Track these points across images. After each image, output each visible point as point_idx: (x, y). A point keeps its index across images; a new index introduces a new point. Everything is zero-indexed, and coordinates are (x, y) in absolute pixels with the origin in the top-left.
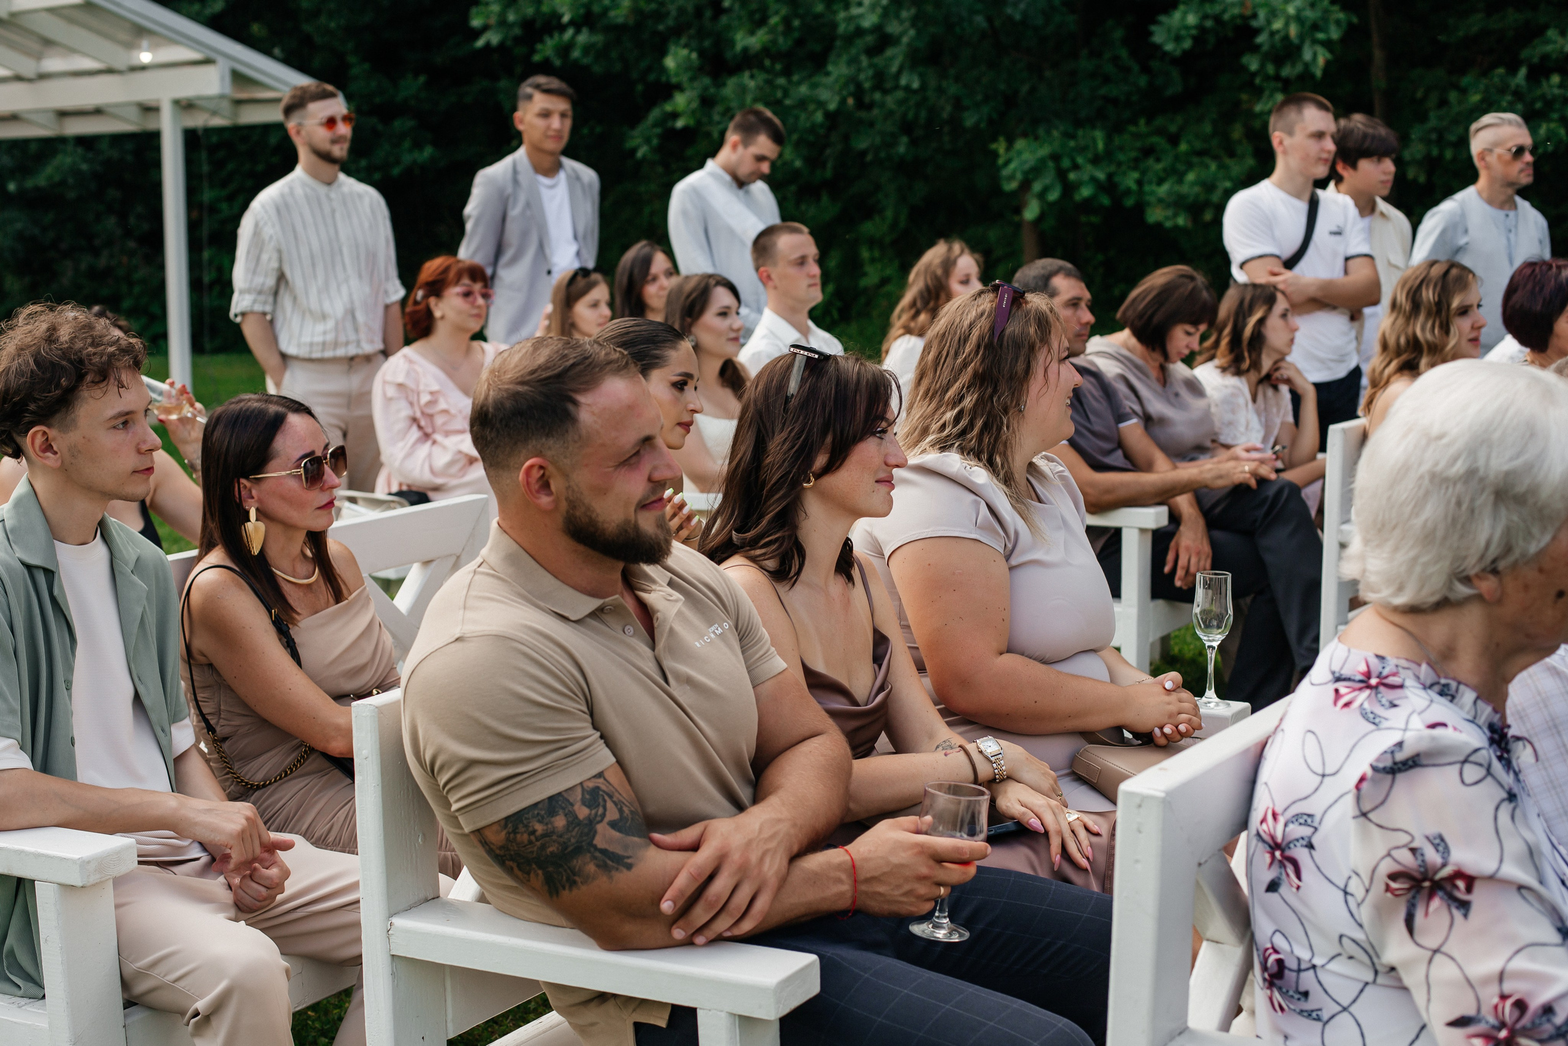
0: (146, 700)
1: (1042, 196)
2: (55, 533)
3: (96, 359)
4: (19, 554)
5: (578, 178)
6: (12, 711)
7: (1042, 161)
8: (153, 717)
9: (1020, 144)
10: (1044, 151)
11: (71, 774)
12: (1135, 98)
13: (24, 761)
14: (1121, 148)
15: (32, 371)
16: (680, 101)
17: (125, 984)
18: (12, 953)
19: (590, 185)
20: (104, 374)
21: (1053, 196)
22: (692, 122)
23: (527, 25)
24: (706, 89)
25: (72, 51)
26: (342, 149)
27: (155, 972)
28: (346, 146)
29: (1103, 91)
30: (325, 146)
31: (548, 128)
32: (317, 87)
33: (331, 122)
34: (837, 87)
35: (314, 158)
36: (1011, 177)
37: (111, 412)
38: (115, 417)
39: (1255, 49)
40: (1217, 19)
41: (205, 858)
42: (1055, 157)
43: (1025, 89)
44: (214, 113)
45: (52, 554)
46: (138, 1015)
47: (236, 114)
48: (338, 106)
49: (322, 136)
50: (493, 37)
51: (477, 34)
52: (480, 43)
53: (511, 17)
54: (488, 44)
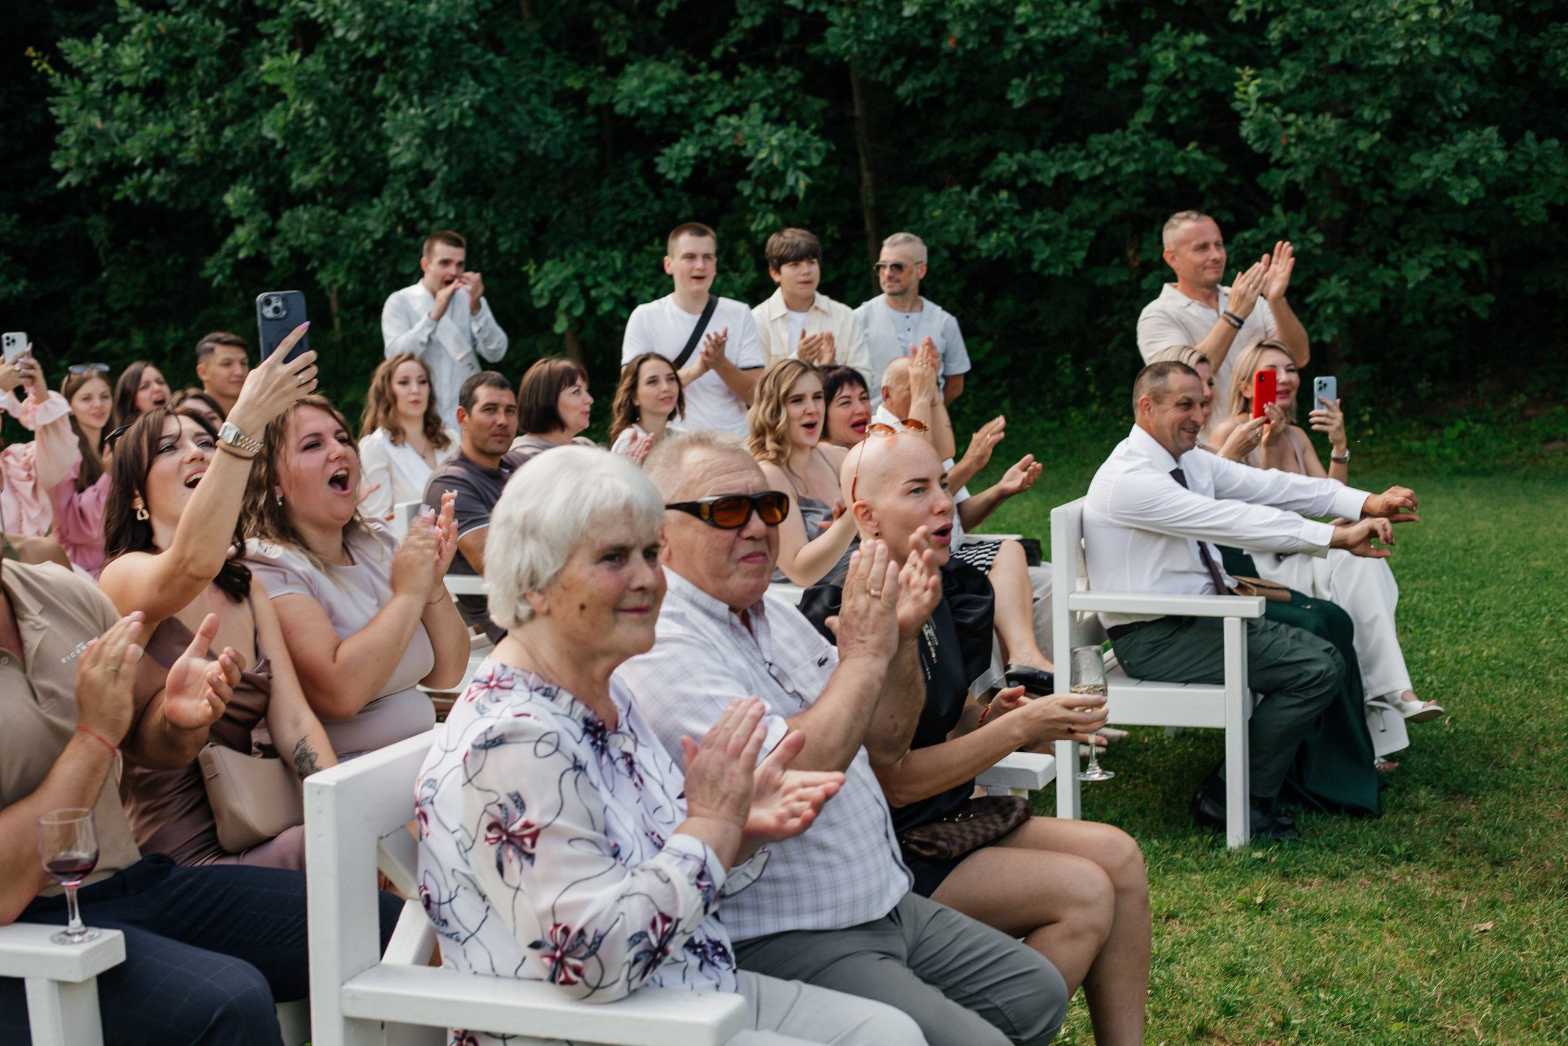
1: (568, 311)
7: (567, 280)
9: (548, 266)
10: (569, 271)
12: (651, 222)
14: (639, 266)
16: (241, 233)
21: (578, 312)
22: (253, 253)
24: (264, 222)
29: (623, 216)
34: (381, 219)
36: (540, 296)
39: (747, 176)
40: (714, 149)
42: (579, 276)
43: (556, 215)
50: (73, 179)
51: (59, 175)
52: (62, 184)
53: (89, 160)
54: (68, 184)
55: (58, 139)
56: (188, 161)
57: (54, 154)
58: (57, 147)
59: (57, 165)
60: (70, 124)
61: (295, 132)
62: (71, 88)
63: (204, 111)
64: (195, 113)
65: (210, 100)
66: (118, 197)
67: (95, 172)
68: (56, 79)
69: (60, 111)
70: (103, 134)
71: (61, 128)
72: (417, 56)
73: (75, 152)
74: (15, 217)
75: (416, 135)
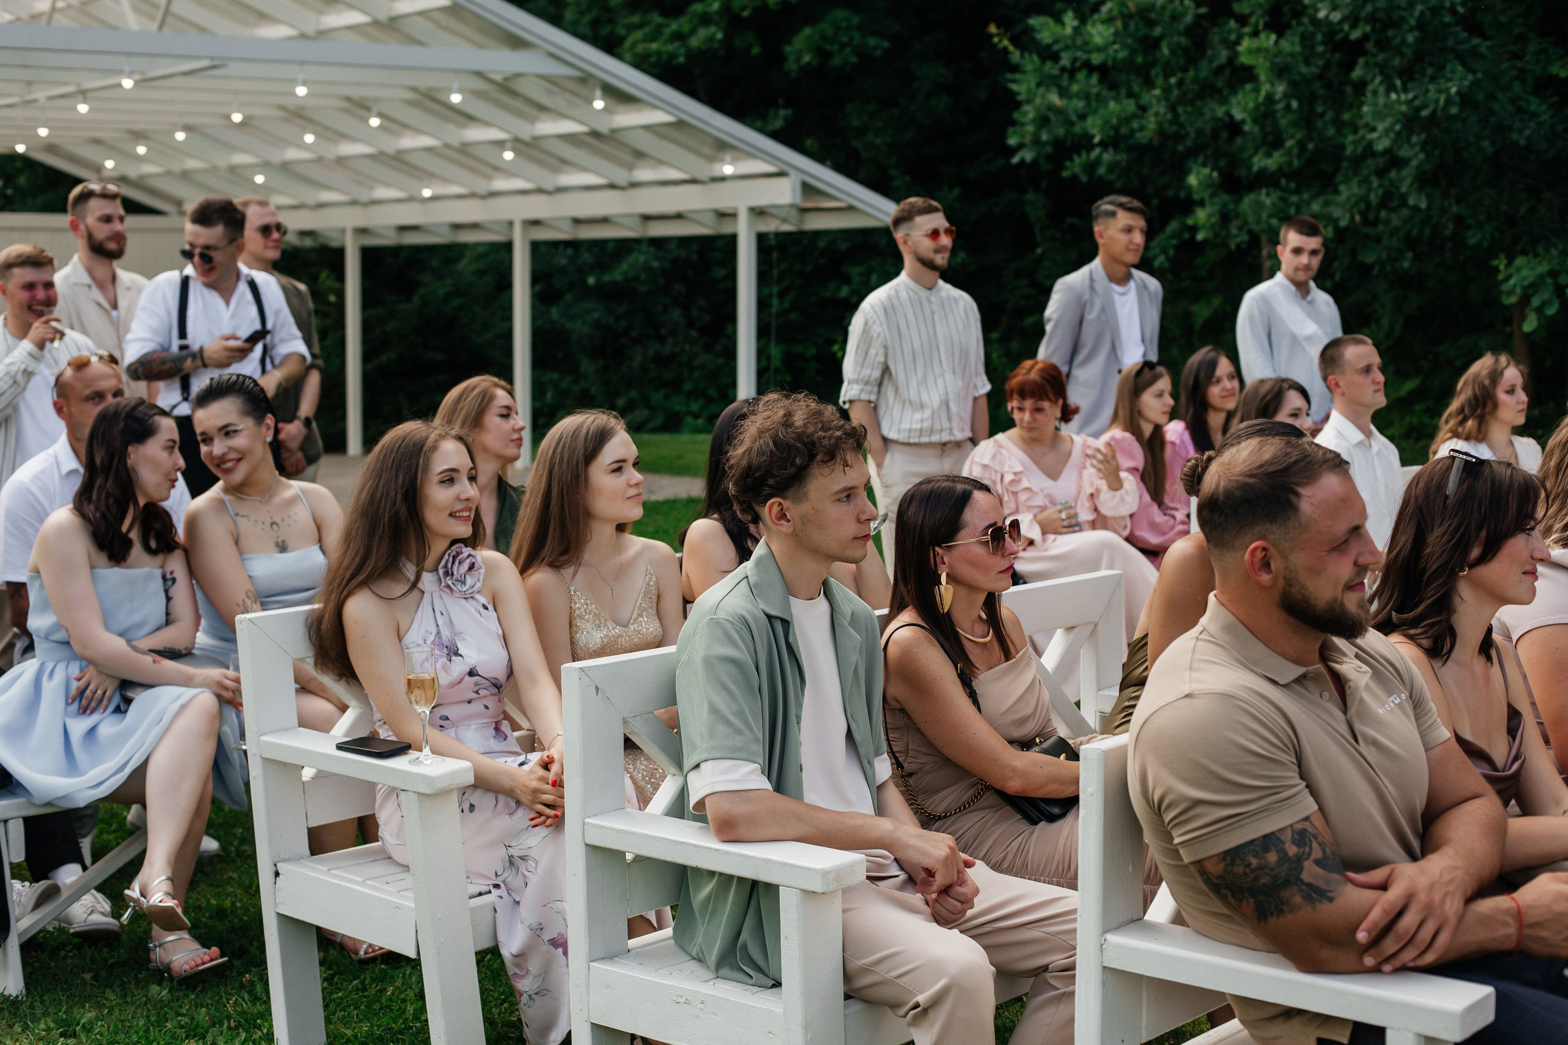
0: (857, 736)
1: (1540, 310)
2: (790, 590)
3: (825, 442)
4: (762, 606)
5: (1145, 287)
6: (756, 740)
7: (1541, 277)
8: (862, 751)
9: (1520, 261)
11: (799, 796)
13: (764, 784)
15: (771, 451)
16: (1201, 215)
17: (847, 977)
18: (745, 947)
19: (1156, 293)
20: (831, 455)
22: (1211, 235)
23: (1057, 143)
24: (1225, 205)
25: (660, 162)
26: (943, 258)
27: (879, 969)
28: (947, 255)
30: (929, 255)
31: (1131, 242)
32: (924, 202)
33: (935, 234)
35: (918, 265)
36: (1511, 292)
37: (836, 487)
38: (840, 492)
41: (903, 876)
43: (1524, 209)
44: (784, 221)
45: (787, 607)
46: (856, 1007)
47: (801, 221)
48: (938, 220)
49: (926, 245)
50: (1028, 155)
51: (1013, 151)
52: (1015, 160)
53: (1044, 137)
54: (1022, 161)
55: (1016, 116)
56: (1145, 141)
57: (1011, 130)
58: (1014, 123)
59: (1012, 141)
60: (1029, 101)
61: (1265, 114)
62: (1030, 63)
63: (1166, 91)
64: (1157, 92)
65: (1173, 80)
66: (1065, 174)
67: (1049, 149)
68: (1015, 55)
69: (1021, 87)
70: (1059, 111)
71: (1018, 105)
72: (1404, 40)
73: (1030, 128)
74: (957, 191)
75: (1398, 121)
